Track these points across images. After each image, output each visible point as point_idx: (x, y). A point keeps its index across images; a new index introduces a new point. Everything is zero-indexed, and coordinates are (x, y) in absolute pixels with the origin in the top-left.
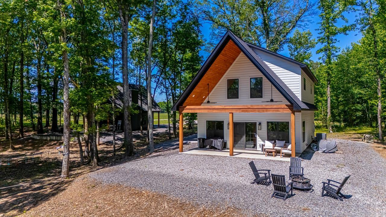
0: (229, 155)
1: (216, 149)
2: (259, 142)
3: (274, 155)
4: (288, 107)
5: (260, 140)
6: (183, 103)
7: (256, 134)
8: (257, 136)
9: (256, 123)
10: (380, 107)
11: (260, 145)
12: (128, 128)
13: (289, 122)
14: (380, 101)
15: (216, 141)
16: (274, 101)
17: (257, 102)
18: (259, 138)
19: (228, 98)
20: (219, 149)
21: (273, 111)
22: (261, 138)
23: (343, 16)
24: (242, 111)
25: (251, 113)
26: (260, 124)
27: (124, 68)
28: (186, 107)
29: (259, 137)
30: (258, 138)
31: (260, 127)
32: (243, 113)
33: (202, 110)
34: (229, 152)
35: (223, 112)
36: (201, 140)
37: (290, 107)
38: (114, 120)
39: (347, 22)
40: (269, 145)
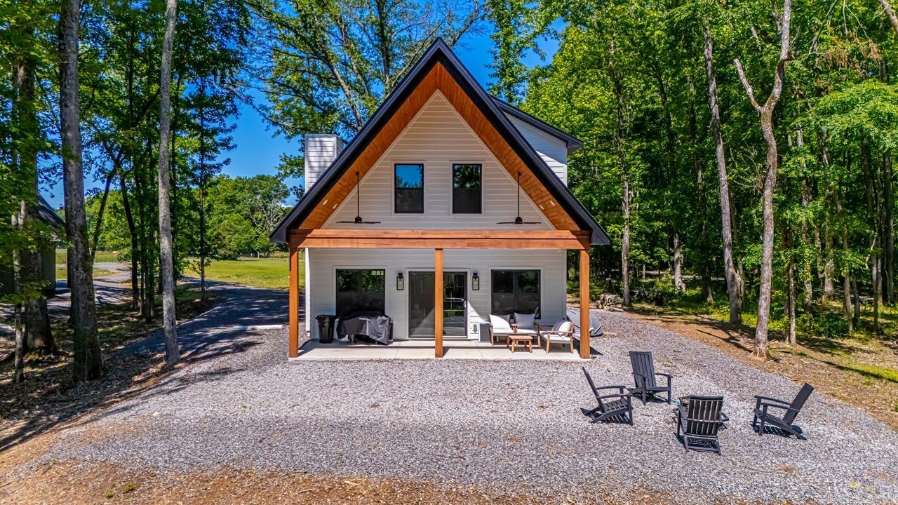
0: (433, 357)
1: (373, 341)
2: (473, 318)
3: (513, 349)
4: (576, 235)
5: (475, 314)
6: (300, 224)
7: (466, 300)
8: (469, 304)
9: (466, 273)
10: (626, 239)
11: (475, 326)
12: (85, 292)
13: (540, 271)
14: (626, 227)
15: (372, 321)
16: (523, 221)
17: (468, 224)
18: (472, 309)
19: (396, 212)
20: (379, 343)
21: (543, 245)
22: (477, 310)
23: (537, 46)
24: (469, 245)
25: (492, 249)
26: (475, 276)
27: (66, 106)
28: (310, 231)
29: (473, 307)
30: (470, 309)
31: (476, 283)
32: (472, 249)
33: (360, 241)
34: (434, 347)
35: (419, 246)
36: (327, 320)
37: (581, 237)
38: (17, 269)
39: (543, 58)
40: (500, 325)
